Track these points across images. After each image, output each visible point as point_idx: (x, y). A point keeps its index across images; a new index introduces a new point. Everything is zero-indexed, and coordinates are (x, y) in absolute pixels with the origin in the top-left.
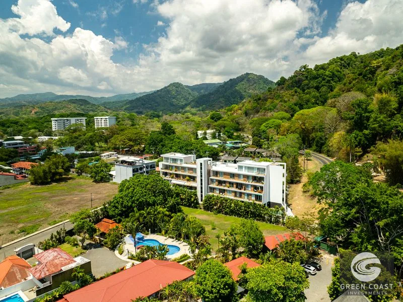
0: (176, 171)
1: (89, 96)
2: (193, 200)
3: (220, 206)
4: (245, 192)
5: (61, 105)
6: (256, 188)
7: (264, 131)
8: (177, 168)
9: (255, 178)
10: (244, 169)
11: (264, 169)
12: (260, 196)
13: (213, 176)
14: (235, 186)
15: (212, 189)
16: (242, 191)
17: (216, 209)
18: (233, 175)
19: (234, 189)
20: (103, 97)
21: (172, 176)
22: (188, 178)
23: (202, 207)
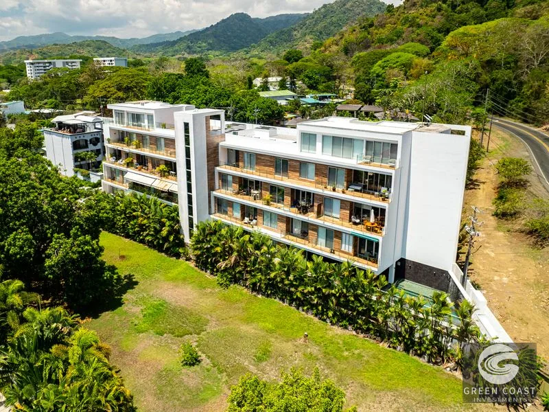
0: (138, 147)
1: (113, 38)
2: (164, 232)
3: (236, 264)
4: (319, 222)
5: (71, 49)
6: (357, 212)
7: (378, 76)
8: (142, 139)
9: (355, 177)
10: (319, 144)
11: (394, 146)
12: (371, 242)
13: (229, 163)
14: (288, 199)
15: (222, 205)
16: (311, 217)
17: (226, 270)
18: (283, 165)
19: (285, 209)
20: (134, 39)
21: (129, 160)
22: (162, 167)
23: (192, 253)
